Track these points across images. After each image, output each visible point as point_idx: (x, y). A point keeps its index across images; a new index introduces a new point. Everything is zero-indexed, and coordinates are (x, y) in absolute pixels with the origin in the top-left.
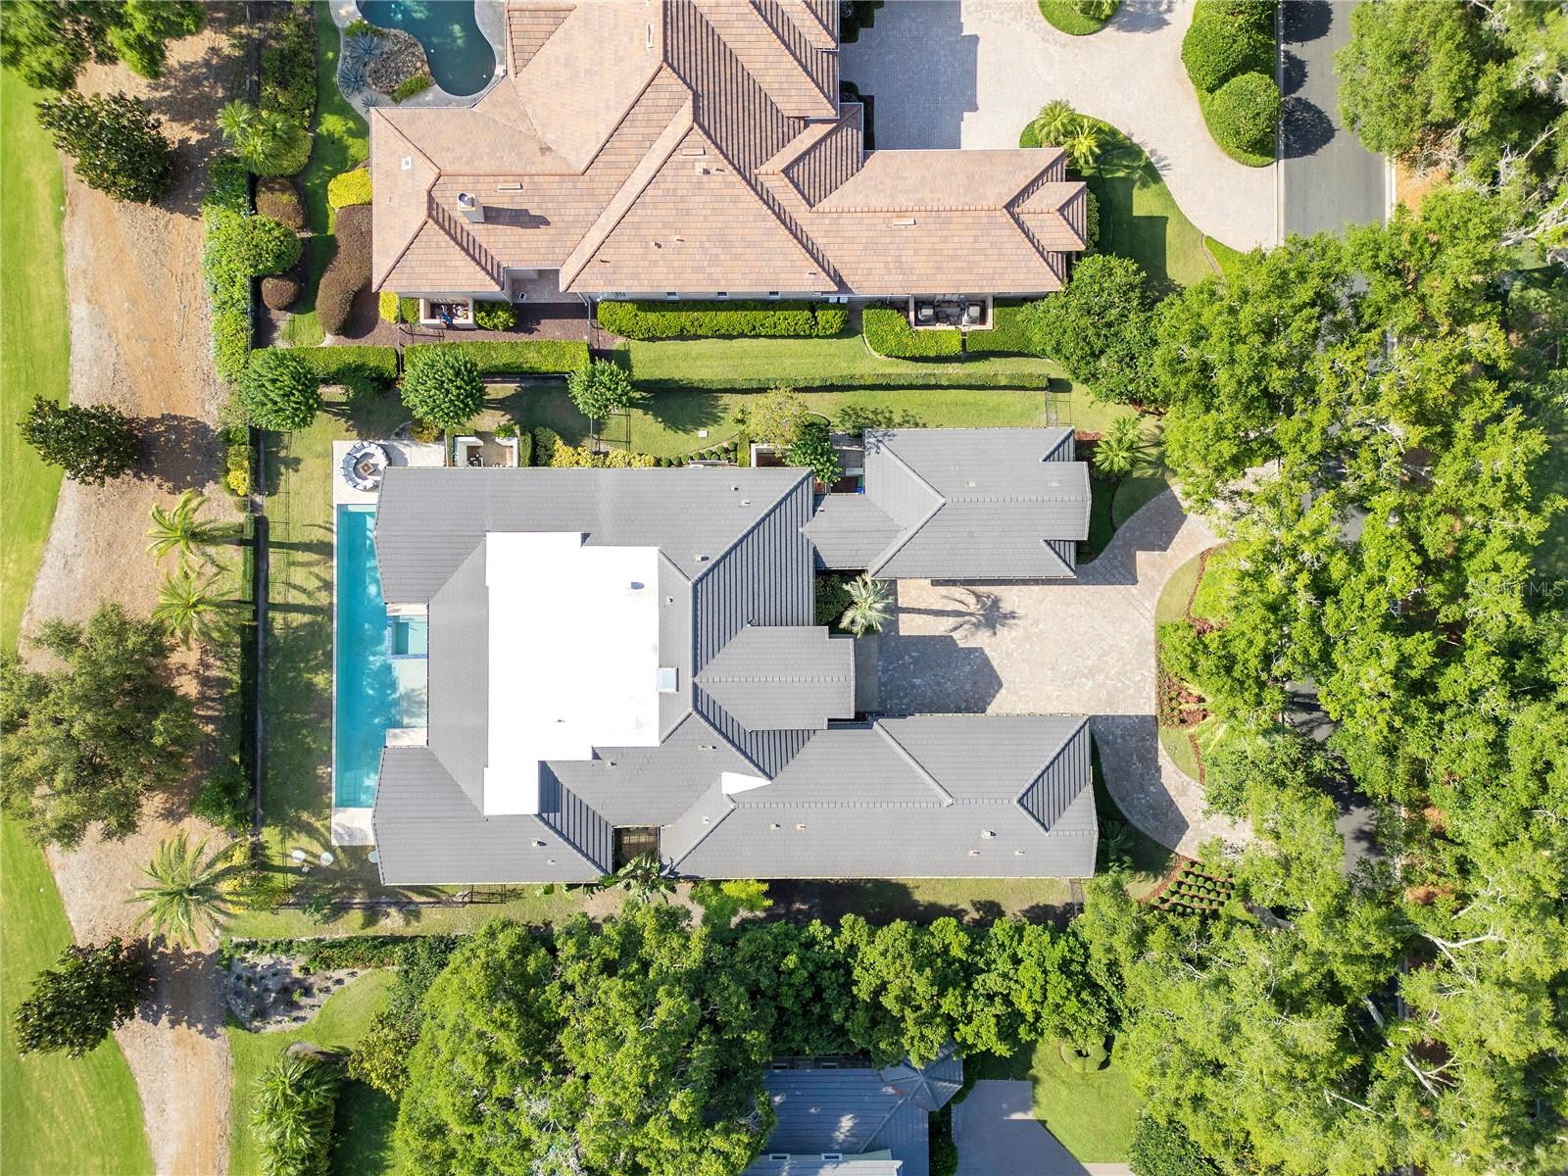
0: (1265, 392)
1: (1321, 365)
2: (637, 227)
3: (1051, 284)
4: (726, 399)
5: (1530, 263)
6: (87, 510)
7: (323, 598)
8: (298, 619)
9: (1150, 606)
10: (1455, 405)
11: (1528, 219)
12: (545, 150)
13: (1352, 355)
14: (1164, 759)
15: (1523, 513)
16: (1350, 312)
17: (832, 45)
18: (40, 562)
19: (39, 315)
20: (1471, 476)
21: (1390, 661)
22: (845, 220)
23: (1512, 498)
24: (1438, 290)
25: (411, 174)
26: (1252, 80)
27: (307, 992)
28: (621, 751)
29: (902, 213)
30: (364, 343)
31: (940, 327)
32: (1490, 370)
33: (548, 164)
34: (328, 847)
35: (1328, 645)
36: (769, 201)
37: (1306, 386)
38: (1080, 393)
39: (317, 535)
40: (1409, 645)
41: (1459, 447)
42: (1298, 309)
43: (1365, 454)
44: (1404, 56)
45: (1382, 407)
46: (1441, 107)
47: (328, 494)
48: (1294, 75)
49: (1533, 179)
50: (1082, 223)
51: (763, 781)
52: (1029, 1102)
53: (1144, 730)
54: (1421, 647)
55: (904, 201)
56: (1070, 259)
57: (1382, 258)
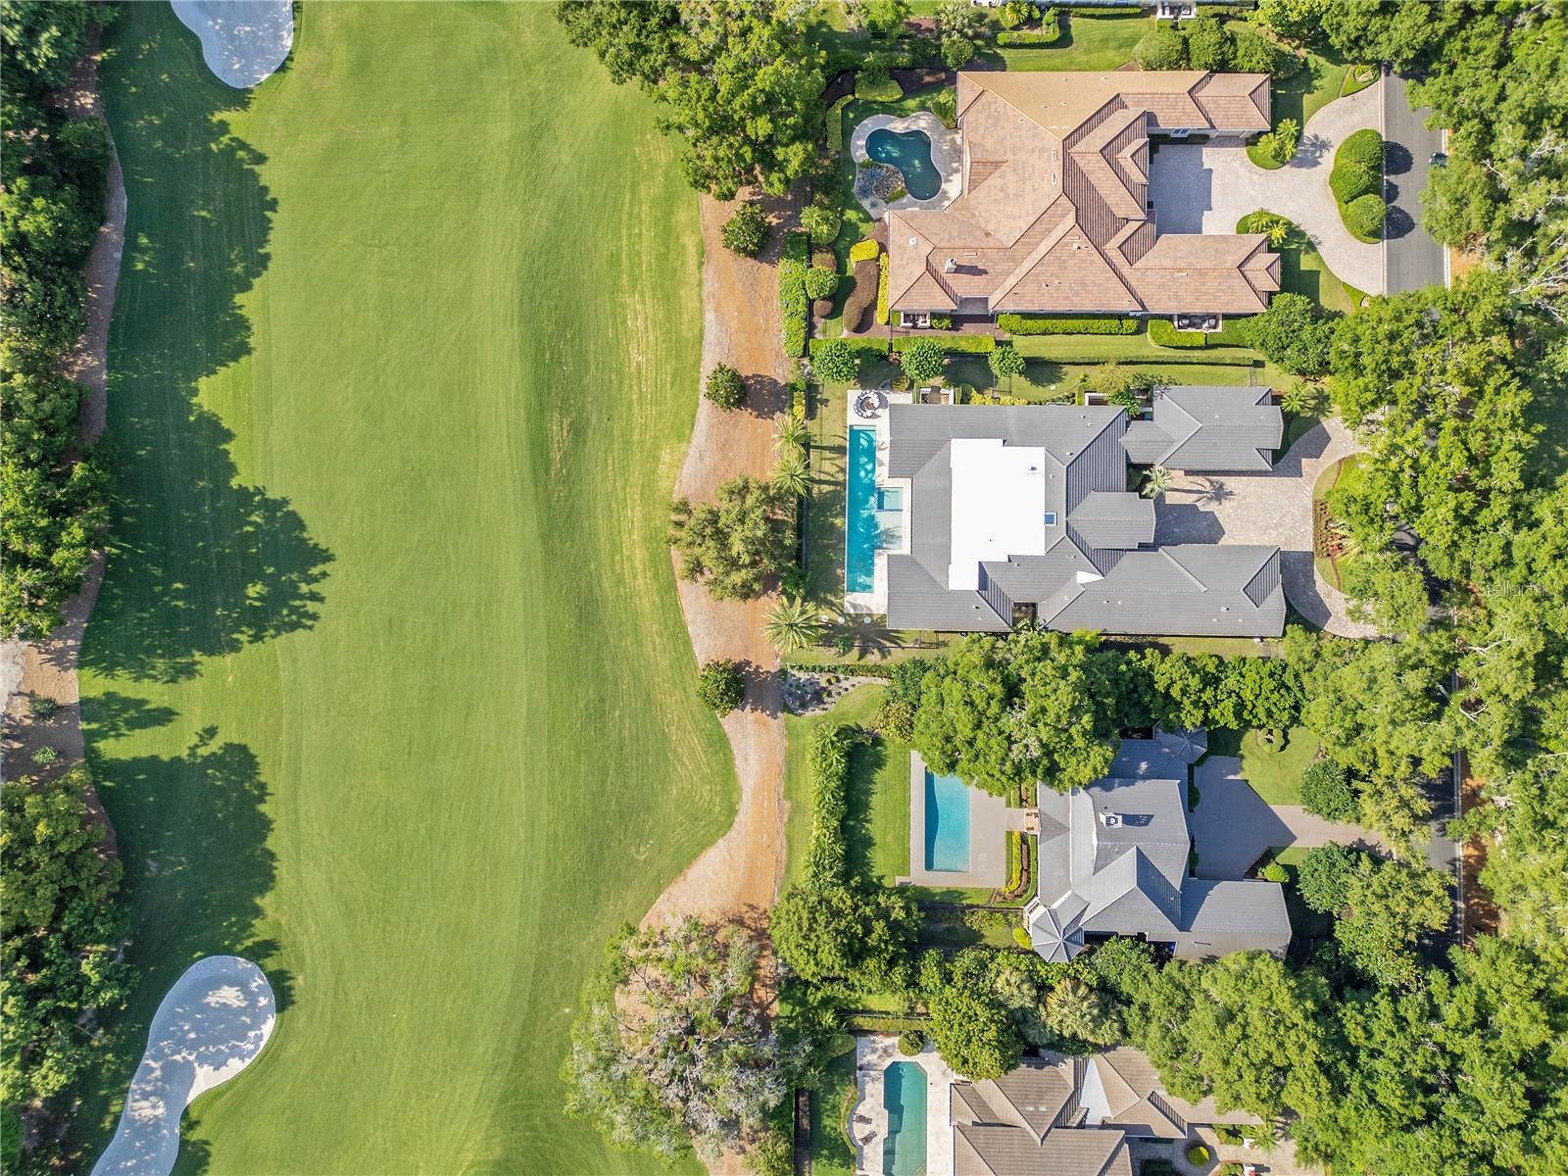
0: (1389, 368)
1: (1416, 356)
2: (1037, 275)
3: (1260, 308)
4: (1066, 368)
5: (1524, 301)
6: (712, 426)
7: (840, 477)
8: (826, 488)
9: (1310, 489)
10: (1485, 377)
11: (1523, 280)
12: (988, 234)
13: (1434, 351)
14: (1317, 577)
15: (1520, 432)
16: (1430, 329)
17: (1145, 181)
18: (685, 454)
19: (686, 318)
20: (1493, 413)
21: (1452, 504)
22: (1149, 273)
23: (1514, 426)
24: (1476, 319)
25: (916, 247)
26: (1371, 199)
27: (829, 695)
28: (1023, 558)
29: (1180, 270)
30: (865, 336)
31: (1190, 330)
32: (1503, 360)
33: (991, 242)
34: (842, 614)
35: (1420, 498)
36: (1110, 263)
37: (1410, 366)
38: (1271, 368)
39: (838, 442)
40: (1462, 497)
41: (1487, 397)
42: (1407, 328)
43: (1439, 400)
44: (1458, 200)
45: (1448, 377)
46: (1476, 224)
47: (844, 420)
48: (1392, 193)
49: (1526, 260)
50: (1278, 277)
51: (1099, 577)
52: (1237, 770)
53: (1307, 559)
54: (1468, 499)
55: (1182, 264)
56: (1271, 294)
57: (1449, 305)
